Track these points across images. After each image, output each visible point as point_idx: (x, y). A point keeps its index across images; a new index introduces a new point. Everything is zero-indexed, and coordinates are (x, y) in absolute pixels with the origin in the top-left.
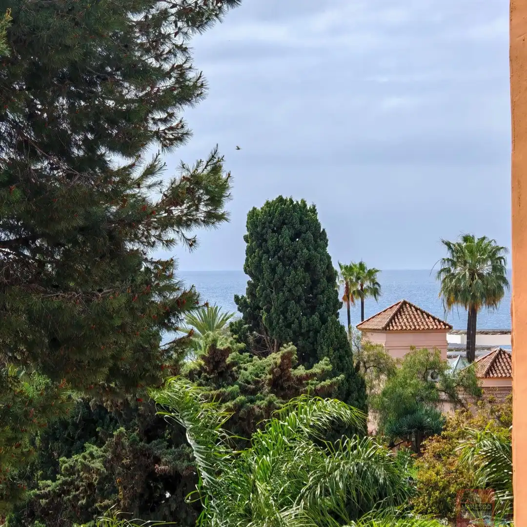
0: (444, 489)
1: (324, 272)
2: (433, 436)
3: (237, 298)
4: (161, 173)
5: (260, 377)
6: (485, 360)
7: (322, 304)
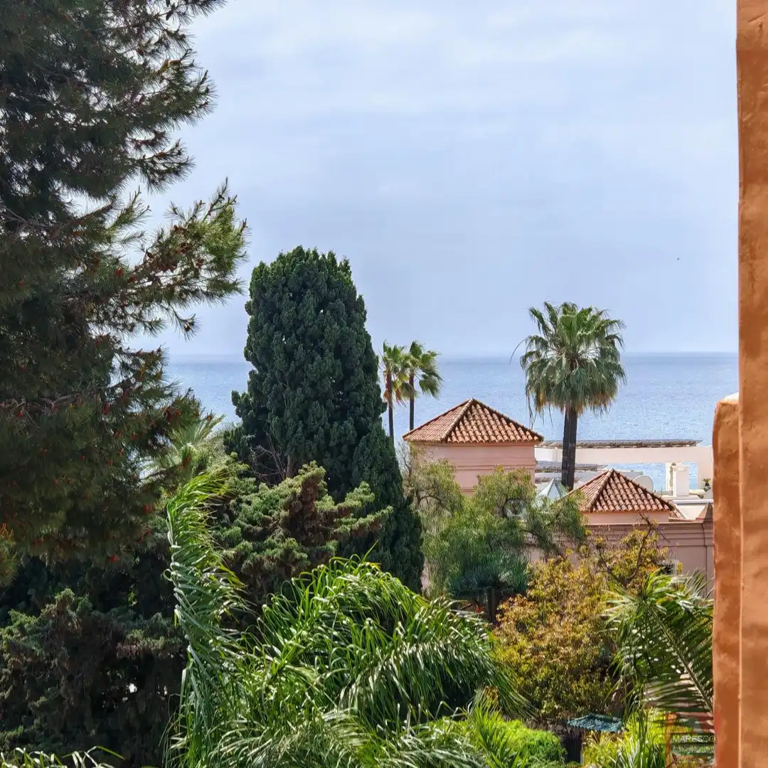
0: (529, 674)
1: (360, 359)
2: (514, 597)
3: (235, 396)
4: (142, 222)
5: (271, 515)
6: (590, 486)
7: (359, 406)
